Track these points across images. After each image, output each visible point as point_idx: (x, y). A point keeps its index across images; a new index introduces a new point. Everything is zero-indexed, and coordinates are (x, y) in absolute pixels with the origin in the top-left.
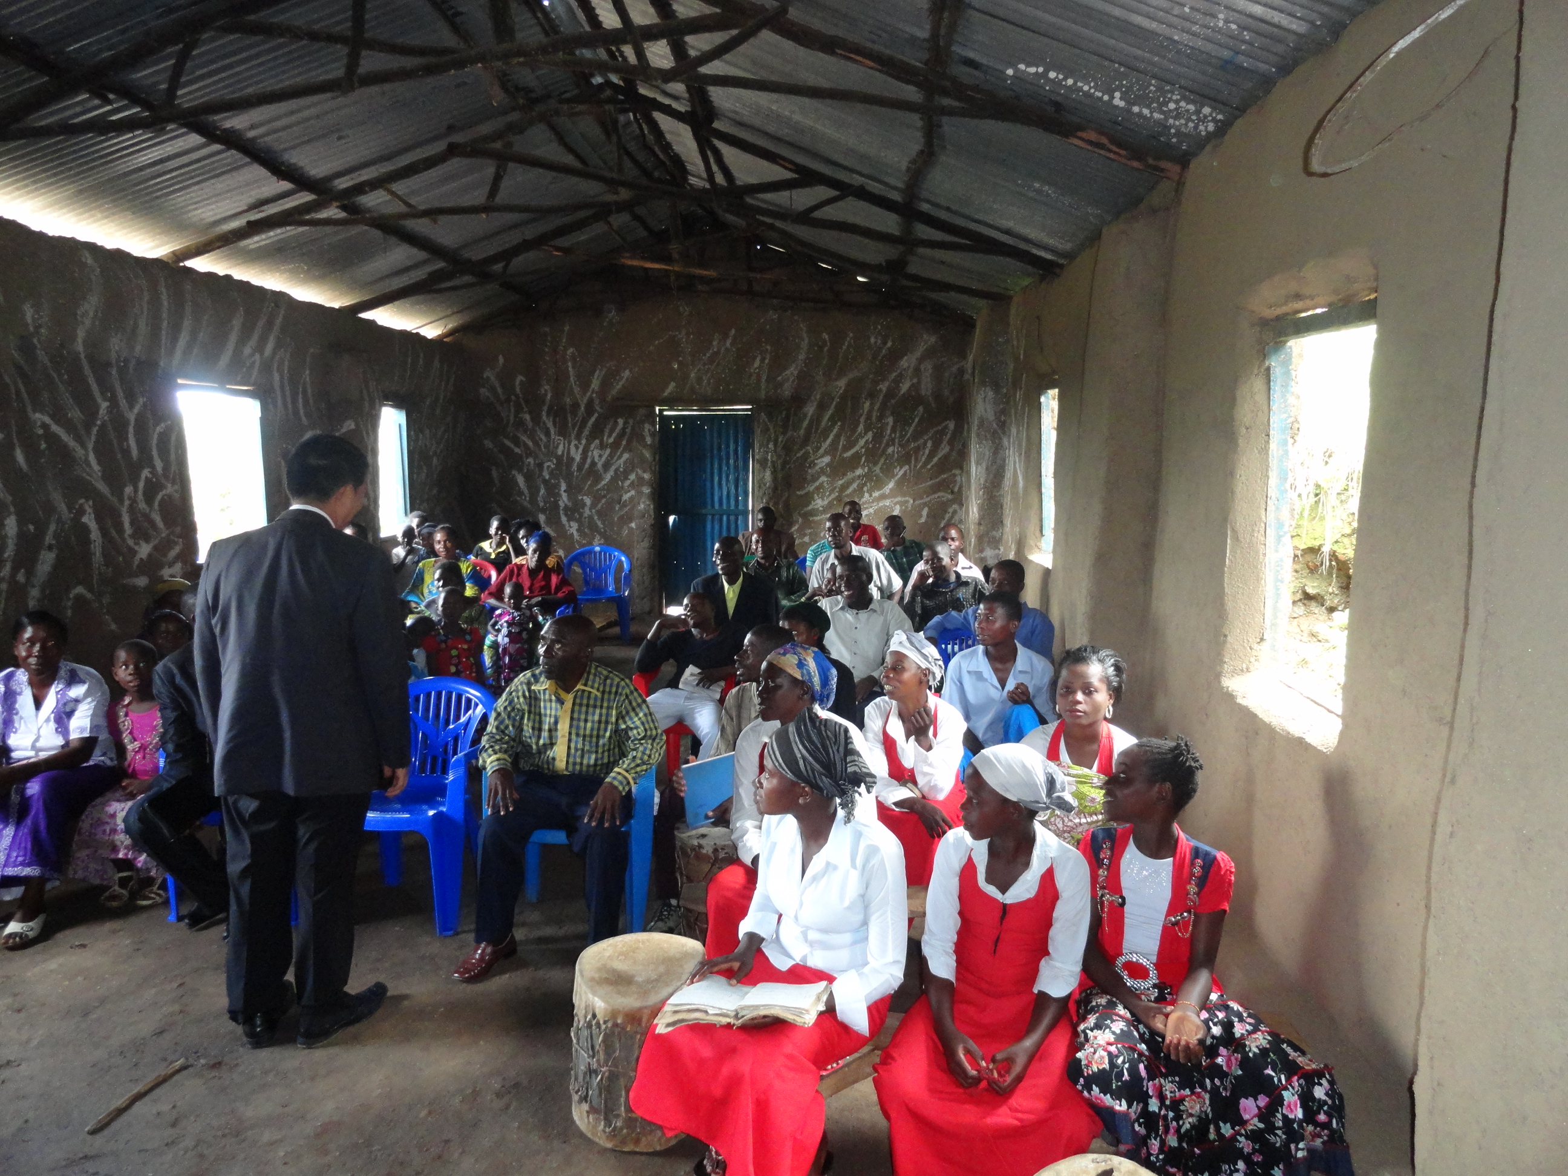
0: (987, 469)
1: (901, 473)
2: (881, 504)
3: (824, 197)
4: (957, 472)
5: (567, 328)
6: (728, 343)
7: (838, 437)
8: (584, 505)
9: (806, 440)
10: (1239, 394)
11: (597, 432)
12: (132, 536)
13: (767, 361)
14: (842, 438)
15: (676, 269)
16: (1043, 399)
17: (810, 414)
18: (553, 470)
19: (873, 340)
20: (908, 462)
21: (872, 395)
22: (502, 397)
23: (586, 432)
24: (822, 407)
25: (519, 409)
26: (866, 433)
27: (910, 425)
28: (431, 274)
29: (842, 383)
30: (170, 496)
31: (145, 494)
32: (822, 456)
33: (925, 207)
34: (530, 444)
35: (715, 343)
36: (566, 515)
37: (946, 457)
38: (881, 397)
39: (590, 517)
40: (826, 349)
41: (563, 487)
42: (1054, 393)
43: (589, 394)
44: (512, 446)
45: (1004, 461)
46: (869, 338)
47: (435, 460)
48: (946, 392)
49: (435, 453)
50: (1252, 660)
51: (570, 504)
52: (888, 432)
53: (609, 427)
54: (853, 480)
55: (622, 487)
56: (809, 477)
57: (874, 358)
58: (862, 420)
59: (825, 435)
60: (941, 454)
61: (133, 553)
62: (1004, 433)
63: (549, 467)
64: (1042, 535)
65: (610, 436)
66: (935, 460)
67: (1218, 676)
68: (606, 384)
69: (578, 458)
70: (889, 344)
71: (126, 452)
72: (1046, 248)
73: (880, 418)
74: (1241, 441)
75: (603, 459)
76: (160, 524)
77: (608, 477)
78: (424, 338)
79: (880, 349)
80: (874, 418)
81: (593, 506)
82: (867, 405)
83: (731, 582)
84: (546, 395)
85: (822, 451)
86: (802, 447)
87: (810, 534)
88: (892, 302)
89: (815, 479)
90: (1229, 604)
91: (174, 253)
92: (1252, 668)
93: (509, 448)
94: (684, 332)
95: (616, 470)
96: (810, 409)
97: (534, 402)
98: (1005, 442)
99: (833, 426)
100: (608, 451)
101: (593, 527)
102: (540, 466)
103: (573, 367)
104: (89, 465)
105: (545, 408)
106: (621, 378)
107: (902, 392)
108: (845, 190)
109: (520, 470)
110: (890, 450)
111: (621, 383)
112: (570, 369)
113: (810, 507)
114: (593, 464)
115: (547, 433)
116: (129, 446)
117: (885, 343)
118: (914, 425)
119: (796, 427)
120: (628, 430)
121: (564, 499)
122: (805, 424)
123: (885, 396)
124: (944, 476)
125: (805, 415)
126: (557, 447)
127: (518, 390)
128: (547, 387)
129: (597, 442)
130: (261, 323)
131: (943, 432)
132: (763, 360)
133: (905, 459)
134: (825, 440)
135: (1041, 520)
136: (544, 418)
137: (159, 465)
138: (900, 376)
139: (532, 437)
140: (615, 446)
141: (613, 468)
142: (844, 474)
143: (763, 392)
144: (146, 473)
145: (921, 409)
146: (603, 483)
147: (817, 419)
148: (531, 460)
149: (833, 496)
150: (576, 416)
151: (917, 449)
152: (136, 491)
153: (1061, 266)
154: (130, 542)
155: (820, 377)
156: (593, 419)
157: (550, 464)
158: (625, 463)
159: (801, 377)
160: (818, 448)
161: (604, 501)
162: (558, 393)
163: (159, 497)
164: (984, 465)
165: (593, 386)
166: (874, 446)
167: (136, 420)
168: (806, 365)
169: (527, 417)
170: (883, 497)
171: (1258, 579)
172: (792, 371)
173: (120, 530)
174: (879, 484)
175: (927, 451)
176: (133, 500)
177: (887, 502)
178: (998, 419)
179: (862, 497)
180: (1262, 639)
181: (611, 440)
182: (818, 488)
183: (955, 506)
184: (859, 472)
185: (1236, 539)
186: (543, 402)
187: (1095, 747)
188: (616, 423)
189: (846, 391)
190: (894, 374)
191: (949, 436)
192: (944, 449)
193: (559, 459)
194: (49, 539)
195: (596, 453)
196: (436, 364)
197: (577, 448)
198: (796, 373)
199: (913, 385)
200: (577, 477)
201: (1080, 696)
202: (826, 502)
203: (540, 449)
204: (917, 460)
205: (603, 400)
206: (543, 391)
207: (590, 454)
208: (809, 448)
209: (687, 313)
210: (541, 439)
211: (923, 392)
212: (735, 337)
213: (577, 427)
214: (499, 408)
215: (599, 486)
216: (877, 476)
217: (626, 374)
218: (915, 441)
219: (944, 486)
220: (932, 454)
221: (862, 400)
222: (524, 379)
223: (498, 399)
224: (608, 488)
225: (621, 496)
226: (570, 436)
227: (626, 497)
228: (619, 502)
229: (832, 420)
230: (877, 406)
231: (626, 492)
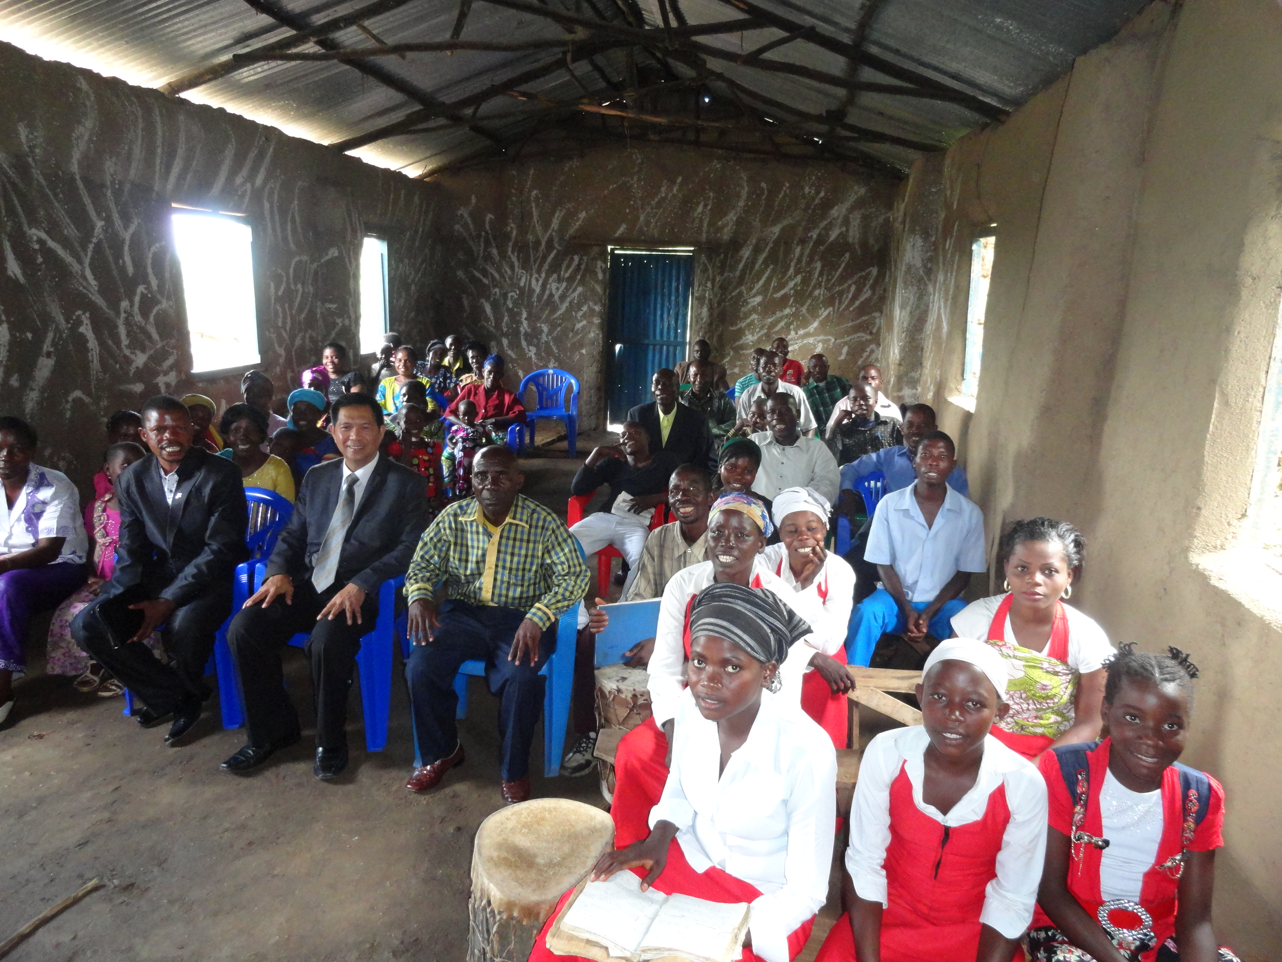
0: (911, 313)
1: (826, 313)
2: (805, 342)
3: (774, 39)
4: (877, 314)
5: (532, 172)
6: (675, 189)
7: (769, 280)
8: (542, 331)
9: (741, 280)
10: (1248, 239)
11: (555, 268)
12: (128, 347)
13: (709, 207)
14: (774, 279)
15: (630, 115)
16: (974, 247)
17: (746, 256)
18: (516, 300)
19: (807, 190)
20: (833, 305)
21: (803, 242)
22: (474, 234)
23: (546, 266)
24: (757, 250)
25: (487, 244)
26: (795, 276)
27: (836, 270)
28: (409, 116)
29: (776, 229)
30: (164, 311)
31: (140, 309)
32: (754, 296)
33: (874, 50)
34: (497, 276)
35: (663, 189)
36: (526, 340)
37: (868, 300)
38: (811, 244)
39: (547, 343)
40: (764, 197)
41: (525, 315)
42: (992, 240)
43: (550, 231)
44: (481, 277)
45: (928, 306)
46: (803, 188)
47: (413, 288)
48: (871, 241)
49: (413, 281)
50: (1229, 536)
51: (529, 330)
52: (816, 275)
53: (566, 263)
54: (781, 319)
55: (576, 317)
56: (742, 315)
57: (808, 207)
59: (758, 277)
60: (862, 298)
61: (128, 361)
62: (930, 280)
63: (512, 296)
64: (963, 379)
65: (566, 271)
66: (857, 303)
67: (1186, 550)
68: (565, 224)
69: (538, 290)
70: (822, 194)
71: (123, 270)
72: (995, 94)
74: (1245, 294)
75: (560, 292)
76: (155, 336)
77: (564, 307)
78: (405, 176)
79: (813, 199)
80: (803, 263)
81: (550, 333)
82: (798, 250)
83: (666, 412)
84: (511, 232)
85: (754, 291)
86: (735, 288)
87: (740, 366)
88: (827, 155)
89: (747, 315)
90: (1208, 474)
91: (169, 84)
92: (1227, 546)
93: (479, 278)
94: (636, 178)
95: (571, 303)
96: (746, 253)
97: (500, 238)
98: (930, 288)
99: (767, 266)
100: (564, 284)
101: (549, 352)
102: (505, 296)
103: (536, 208)
104: (85, 278)
105: (511, 244)
106: (578, 219)
107: (832, 239)
108: (795, 31)
109: (488, 299)
110: (817, 293)
111: (577, 224)
112: (534, 209)
113: (741, 342)
114: (551, 295)
115: (512, 268)
116: (124, 262)
117: (818, 193)
118: (840, 270)
119: (733, 268)
120: (583, 267)
121: (525, 326)
122: (741, 266)
123: (815, 243)
124: (865, 318)
125: (742, 257)
126: (520, 279)
127: (487, 227)
128: (512, 225)
129: (555, 276)
130: (252, 155)
131: (866, 278)
132: (705, 206)
133: (830, 301)
134: (758, 282)
135: (963, 364)
136: (510, 253)
137: (154, 283)
138: (830, 222)
139: (499, 271)
140: (571, 280)
141: (569, 299)
142: (774, 313)
143: (704, 235)
144: (141, 289)
145: (847, 255)
146: (559, 313)
147: (752, 262)
148: (497, 290)
149: (763, 332)
150: (537, 251)
151: (841, 293)
152: (132, 306)
153: (1007, 114)
154: (127, 352)
155: (757, 224)
156: (552, 255)
157: (513, 294)
158: (580, 295)
159: (738, 223)
160: (751, 289)
161: (559, 329)
162: (523, 229)
163: (155, 311)
164: (908, 309)
165: (553, 226)
166: (802, 289)
167: (131, 240)
168: (745, 211)
169: (495, 251)
170: (807, 335)
171: (1248, 449)
172: (732, 217)
173: (117, 342)
174: (805, 323)
175: (850, 296)
176: (129, 314)
177: (811, 340)
178: (925, 266)
179: (789, 334)
180: (1244, 515)
181: (567, 275)
182: (749, 325)
183: (873, 346)
184: (787, 311)
185: (1226, 403)
186: (509, 239)
187: (1047, 628)
188: (572, 259)
189: (779, 237)
190: (825, 223)
191: (871, 281)
192: (867, 294)
193: (521, 289)
194: (47, 347)
195: (554, 286)
196: (416, 199)
197: (537, 280)
198: (735, 219)
199: (841, 233)
200: (537, 306)
201: (1039, 578)
202: (756, 338)
203: (505, 281)
204: (840, 303)
205: (561, 238)
206: (509, 229)
207: (548, 286)
208: (743, 288)
209: (640, 161)
210: (506, 272)
211: (850, 240)
212: (682, 184)
213: (538, 262)
214: (471, 243)
215: (556, 316)
216: (803, 316)
217: (583, 215)
218: (840, 285)
219: (864, 327)
220: (855, 298)
221: (794, 246)
222: (493, 217)
223: (470, 235)
224: (564, 317)
225: (574, 325)
226: (532, 270)
227: (579, 326)
228: (572, 330)
229: (766, 263)
230: (807, 251)
231: (579, 322)
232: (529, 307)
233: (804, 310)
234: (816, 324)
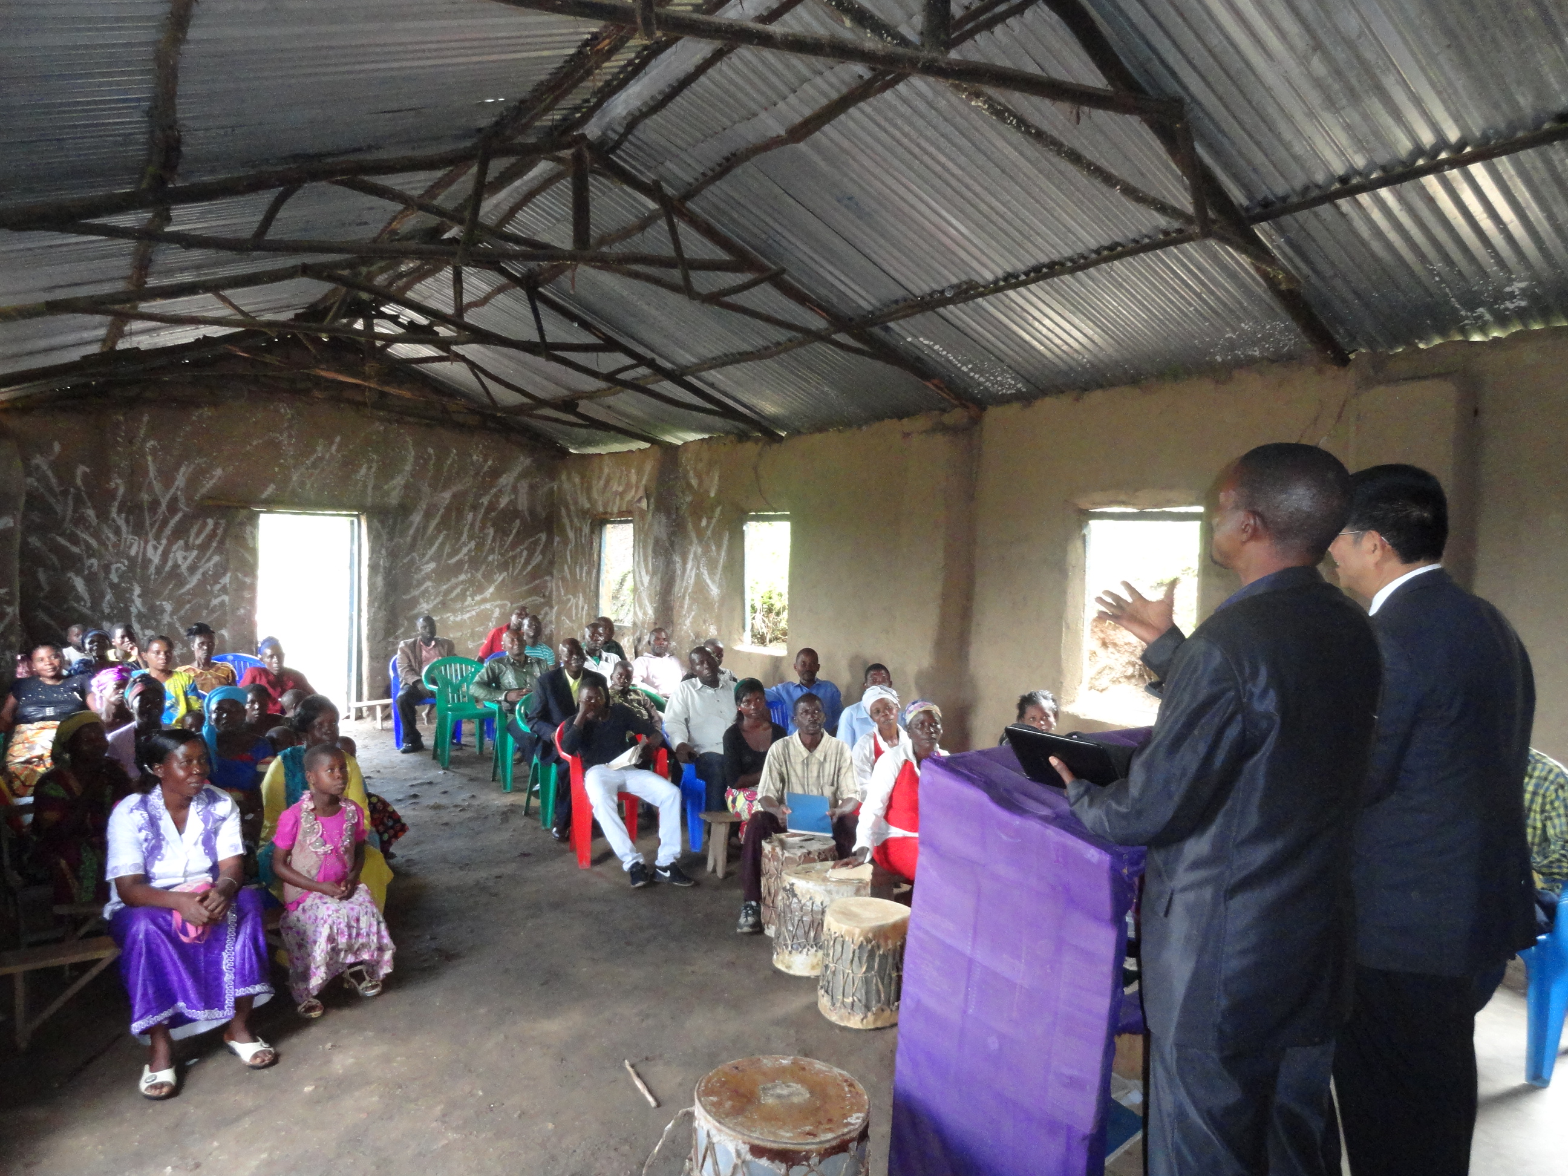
1: (500, 579)
2: (482, 607)
3: (625, 364)
4: (548, 578)
5: (146, 418)
6: (334, 448)
7: (443, 544)
8: (163, 611)
9: (413, 547)
11: (180, 532)
13: (373, 470)
14: (447, 545)
17: (416, 522)
18: (124, 572)
19: (475, 458)
20: (507, 570)
21: (475, 508)
22: (57, 490)
23: (168, 531)
24: (428, 515)
25: (79, 501)
26: (469, 542)
27: (508, 536)
29: (447, 495)
32: (427, 563)
34: (93, 542)
35: (319, 448)
36: (139, 622)
37: (538, 566)
38: (483, 511)
39: (170, 624)
40: (432, 462)
41: (137, 591)
43: (172, 491)
44: (68, 544)
46: (471, 456)
48: (539, 509)
51: (143, 610)
52: (489, 541)
53: (196, 527)
54: (457, 585)
55: (212, 592)
56: (415, 582)
57: (477, 474)
58: (466, 529)
59: (430, 544)
60: (534, 562)
63: (117, 569)
65: (198, 535)
66: (530, 567)
68: (193, 482)
69: (156, 560)
70: (490, 463)
73: (483, 528)
75: (189, 561)
77: (194, 581)
79: (483, 467)
80: (477, 530)
81: (172, 614)
82: (470, 516)
83: (575, 677)
84: (117, 488)
85: (427, 557)
86: (407, 554)
88: (490, 424)
89: (420, 583)
93: (63, 547)
94: (285, 435)
95: (204, 574)
96: (417, 518)
97: (99, 496)
99: (440, 532)
100: (195, 553)
102: (107, 568)
103: (154, 461)
105: (116, 504)
106: (212, 477)
107: (502, 506)
109: (78, 573)
110: (490, 558)
112: (150, 463)
114: (176, 566)
115: (117, 531)
117: (486, 461)
118: (512, 536)
119: (403, 533)
120: (220, 532)
121: (137, 605)
122: (411, 532)
123: (487, 509)
124: (537, 582)
125: (412, 523)
126: (130, 547)
127: (79, 482)
128: (119, 481)
129: (181, 542)
131: (536, 543)
132: (369, 468)
133: (504, 566)
134: (430, 548)
136: (114, 514)
138: (500, 491)
139: (96, 535)
140: (204, 548)
141: (201, 571)
142: (449, 580)
143: (370, 499)
145: (518, 522)
146: (188, 587)
147: (423, 528)
148: (94, 561)
149: (438, 600)
150: (155, 514)
151: (514, 558)
155: (426, 489)
156: (177, 518)
157: (122, 565)
158: (215, 565)
159: (408, 487)
160: (424, 555)
161: (188, 606)
162: (134, 487)
164: (659, 575)
165: (177, 483)
166: (476, 555)
168: (413, 476)
169: (91, 513)
170: (484, 601)
172: (399, 481)
174: (480, 589)
175: (523, 560)
177: (488, 606)
178: (669, 538)
179: (467, 600)
181: (198, 542)
182: (423, 593)
183: (547, 608)
184: (462, 577)
185: (1068, 628)
186: (113, 497)
188: (205, 524)
189: (451, 503)
190: (495, 490)
191: (541, 546)
192: (537, 558)
193: (132, 561)
195: (180, 555)
197: (155, 548)
198: (403, 482)
199: (511, 501)
200: (156, 580)
202: (431, 606)
203: (107, 549)
204: (513, 567)
205: (189, 499)
206: (113, 485)
207: (171, 555)
208: (415, 554)
209: (289, 416)
210: (108, 538)
211: (520, 508)
212: (340, 445)
213: (157, 526)
214: (52, 500)
215: (183, 591)
216: (479, 581)
217: (218, 472)
218: (513, 550)
219: (536, 591)
220: (527, 562)
221: (466, 512)
222: (88, 470)
223: (51, 490)
224: (194, 593)
225: (210, 601)
226: (147, 534)
227: (215, 602)
228: (207, 607)
229: (438, 529)
230: (480, 516)
231: (216, 597)
232: (144, 581)
233: (479, 575)
234: (491, 590)
